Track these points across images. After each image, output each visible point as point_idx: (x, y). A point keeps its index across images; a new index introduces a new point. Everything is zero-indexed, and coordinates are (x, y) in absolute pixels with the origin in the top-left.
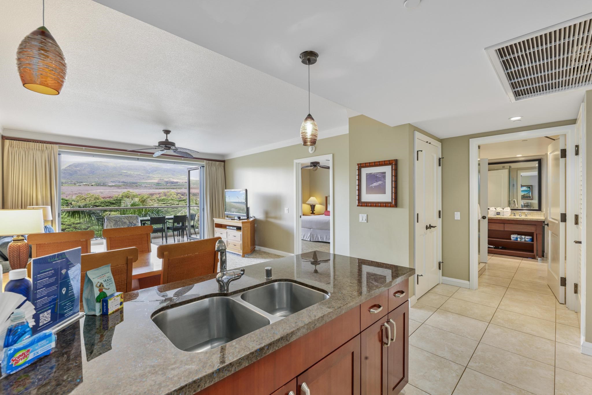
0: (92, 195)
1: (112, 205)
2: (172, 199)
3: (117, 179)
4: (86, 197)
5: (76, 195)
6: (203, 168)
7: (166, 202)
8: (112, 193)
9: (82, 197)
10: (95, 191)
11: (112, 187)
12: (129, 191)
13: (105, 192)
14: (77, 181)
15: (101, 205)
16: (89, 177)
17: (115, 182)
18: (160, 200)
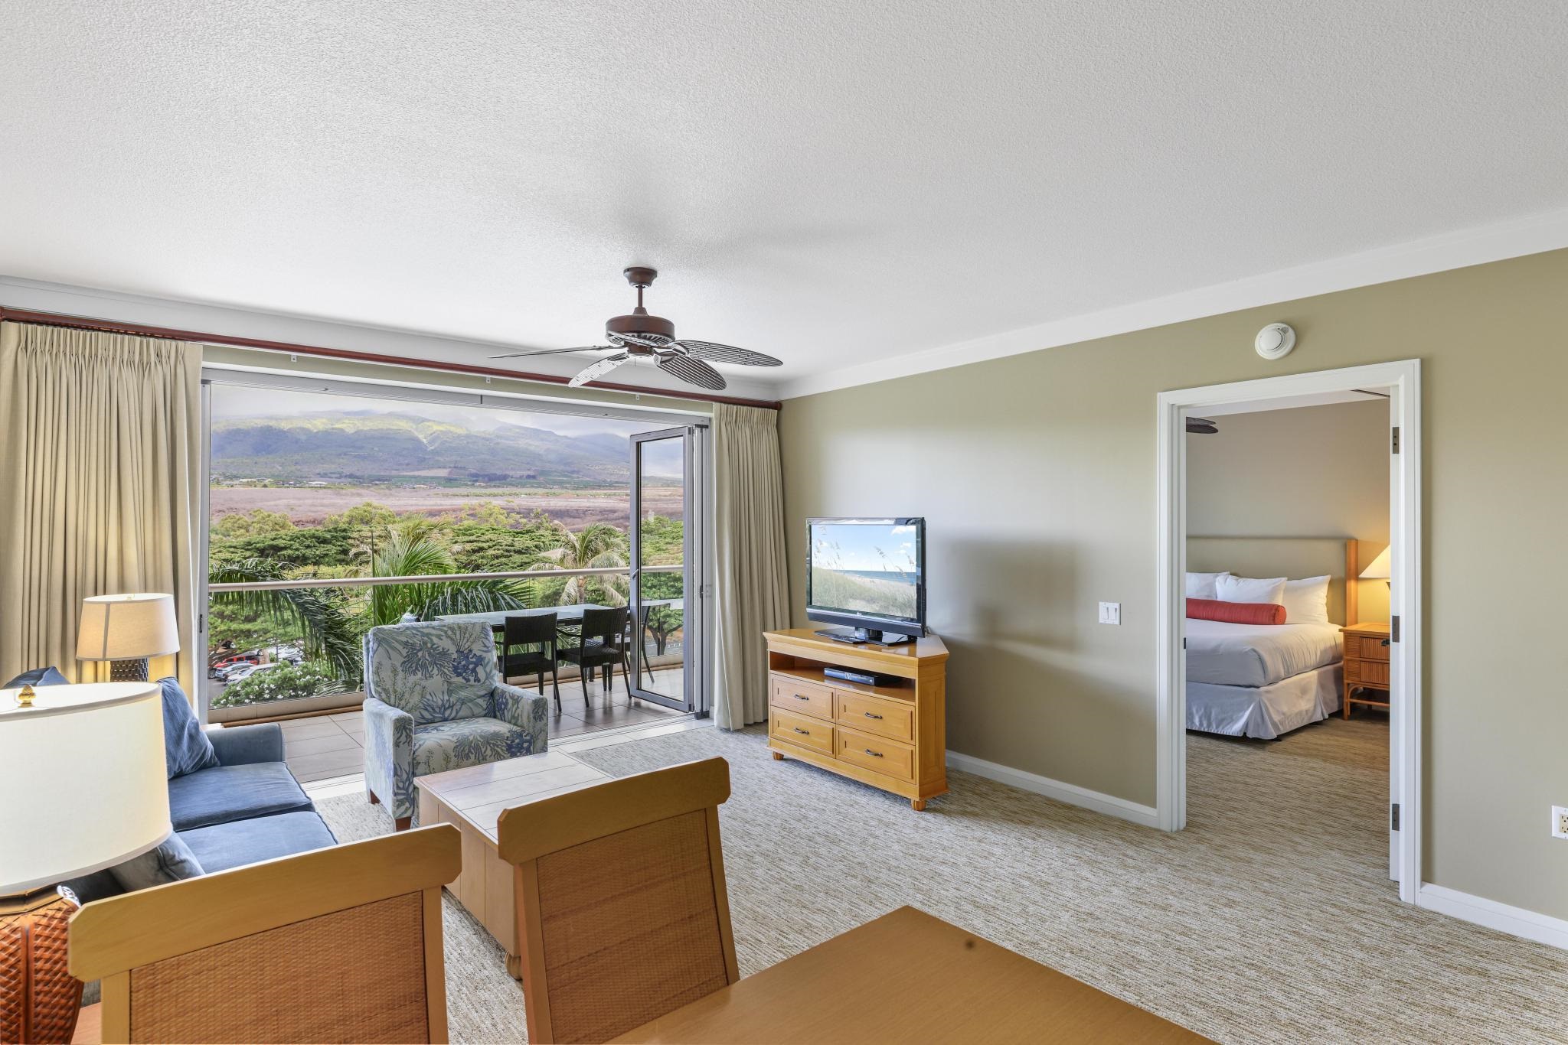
0: (266, 514)
1: (322, 545)
2: (493, 529)
3: (333, 466)
4: (250, 521)
5: (222, 516)
6: (701, 431)
7: (477, 537)
8: (320, 508)
9: (239, 519)
10: (272, 503)
11: (321, 491)
12: (369, 505)
13: (300, 506)
14: (224, 474)
15: (291, 545)
16: (256, 463)
17: (330, 475)
18: (460, 530)
